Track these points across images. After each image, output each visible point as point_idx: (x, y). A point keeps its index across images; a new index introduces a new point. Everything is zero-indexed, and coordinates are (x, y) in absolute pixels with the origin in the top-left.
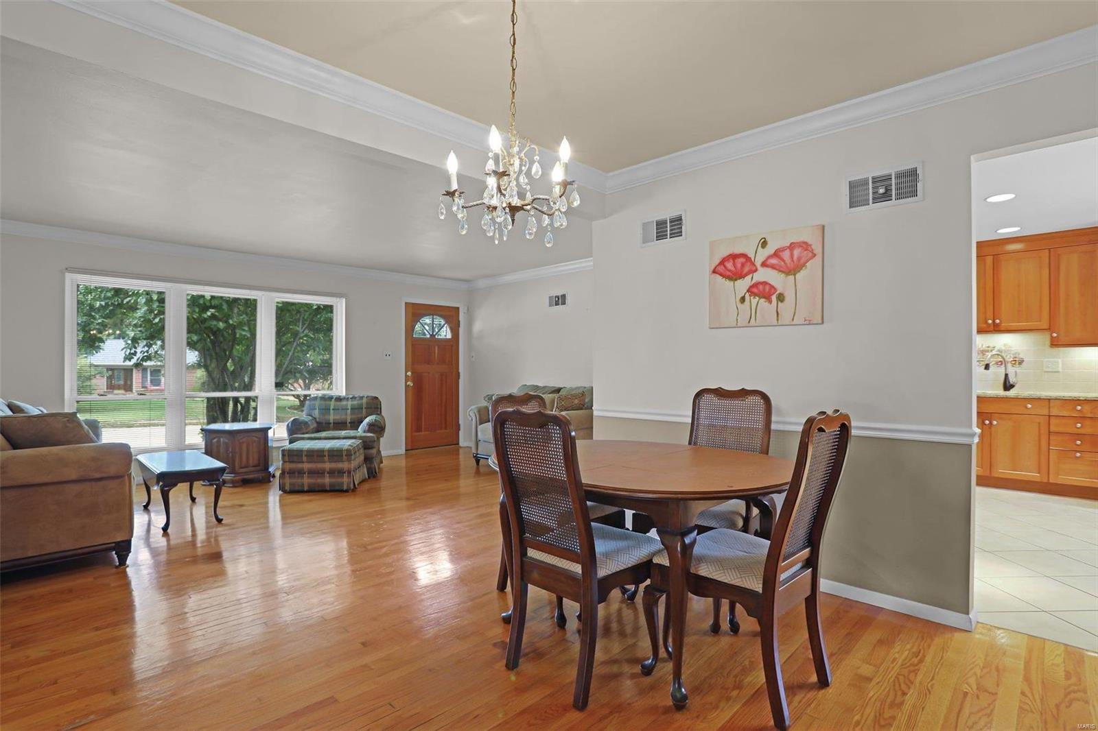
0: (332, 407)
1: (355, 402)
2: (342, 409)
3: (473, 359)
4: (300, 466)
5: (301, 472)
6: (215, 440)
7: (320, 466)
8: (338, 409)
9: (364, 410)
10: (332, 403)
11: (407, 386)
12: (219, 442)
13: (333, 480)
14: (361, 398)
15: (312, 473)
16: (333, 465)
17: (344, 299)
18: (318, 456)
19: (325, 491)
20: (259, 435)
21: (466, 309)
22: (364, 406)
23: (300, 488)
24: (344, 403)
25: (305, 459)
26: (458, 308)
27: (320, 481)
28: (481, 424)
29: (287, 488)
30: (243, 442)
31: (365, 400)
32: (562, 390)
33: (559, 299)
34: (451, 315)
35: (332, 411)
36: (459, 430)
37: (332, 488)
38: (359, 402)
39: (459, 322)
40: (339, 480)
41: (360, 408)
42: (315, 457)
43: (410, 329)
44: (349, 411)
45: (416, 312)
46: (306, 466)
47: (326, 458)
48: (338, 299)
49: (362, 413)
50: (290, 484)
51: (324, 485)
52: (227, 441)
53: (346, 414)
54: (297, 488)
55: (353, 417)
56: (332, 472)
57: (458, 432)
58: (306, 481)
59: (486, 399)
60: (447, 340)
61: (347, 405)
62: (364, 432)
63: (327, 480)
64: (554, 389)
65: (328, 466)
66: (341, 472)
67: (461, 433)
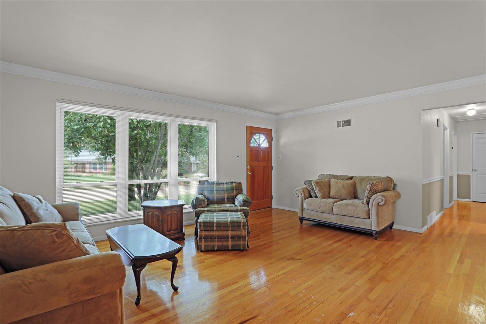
0: (215, 189)
1: (229, 186)
2: (221, 190)
3: (281, 159)
4: (211, 233)
5: (212, 238)
6: (150, 213)
7: (225, 233)
8: (219, 190)
9: (235, 191)
10: (215, 186)
11: (247, 174)
12: (153, 214)
13: (234, 243)
14: (232, 183)
15: (220, 238)
16: (234, 233)
17: (215, 124)
18: (224, 227)
19: (229, 250)
20: (178, 209)
21: (276, 130)
22: (234, 188)
23: (212, 249)
24: (222, 186)
25: (215, 228)
26: (272, 130)
27: (225, 243)
28: (305, 199)
29: (203, 249)
30: (168, 215)
31: (234, 184)
32: (353, 178)
33: (345, 122)
34: (268, 133)
35: (215, 192)
36: (272, 198)
37: (233, 248)
38: (231, 186)
39: (272, 137)
40: (238, 243)
41: (232, 189)
42: (222, 227)
43: (249, 141)
44: (226, 192)
45: (252, 131)
46: (216, 233)
47: (230, 228)
48: (213, 123)
49: (233, 193)
50: (205, 246)
51: (228, 246)
52: (158, 214)
53: (224, 194)
54: (209, 249)
55: (229, 195)
56: (233, 238)
57: (272, 201)
58: (216, 244)
59: (306, 183)
60: (266, 148)
61: (224, 187)
62: (241, 206)
63: (230, 243)
64: (348, 177)
65: (230, 233)
66: (239, 237)
67: (273, 201)
